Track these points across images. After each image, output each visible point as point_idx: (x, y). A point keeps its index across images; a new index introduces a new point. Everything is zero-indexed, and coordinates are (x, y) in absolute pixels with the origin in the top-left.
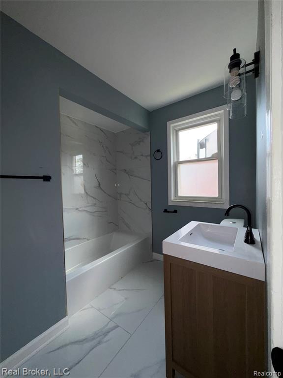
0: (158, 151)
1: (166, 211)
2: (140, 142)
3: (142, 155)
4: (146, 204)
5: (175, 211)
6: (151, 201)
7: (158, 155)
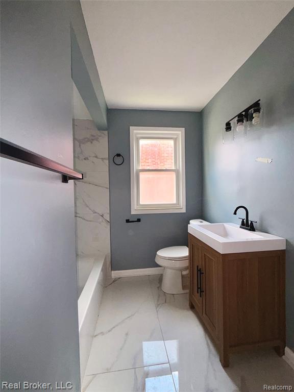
0: (118, 155)
1: (128, 221)
2: (93, 140)
3: (96, 157)
4: (102, 216)
5: (139, 220)
6: (109, 212)
7: (119, 160)
